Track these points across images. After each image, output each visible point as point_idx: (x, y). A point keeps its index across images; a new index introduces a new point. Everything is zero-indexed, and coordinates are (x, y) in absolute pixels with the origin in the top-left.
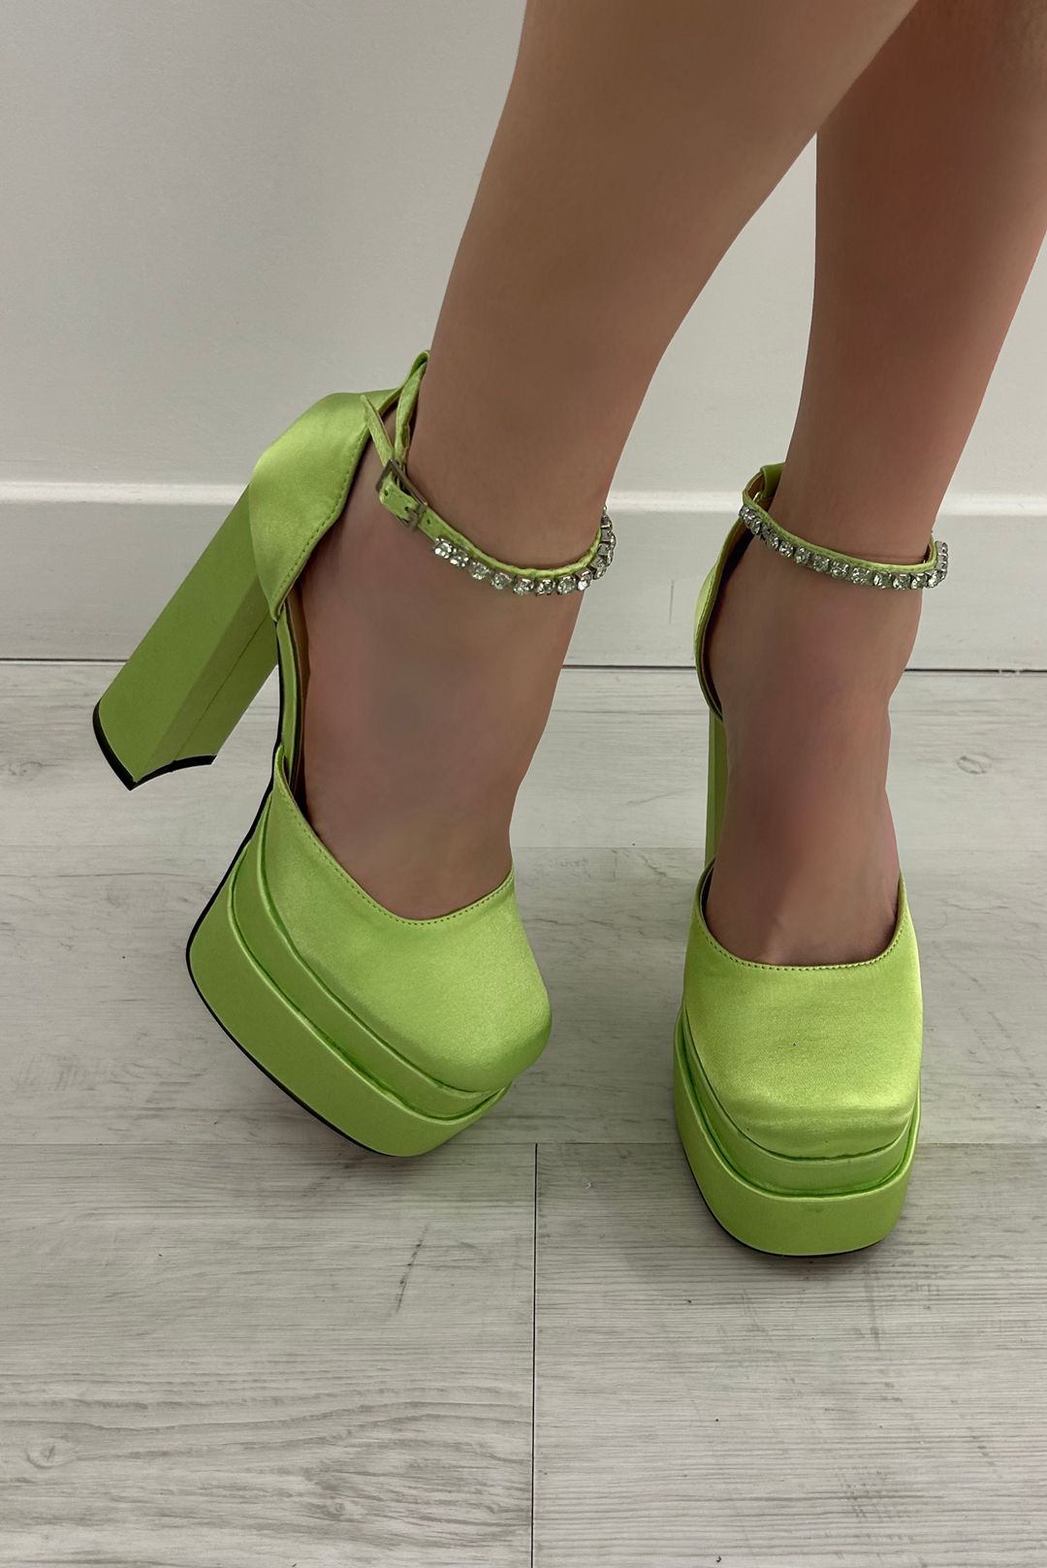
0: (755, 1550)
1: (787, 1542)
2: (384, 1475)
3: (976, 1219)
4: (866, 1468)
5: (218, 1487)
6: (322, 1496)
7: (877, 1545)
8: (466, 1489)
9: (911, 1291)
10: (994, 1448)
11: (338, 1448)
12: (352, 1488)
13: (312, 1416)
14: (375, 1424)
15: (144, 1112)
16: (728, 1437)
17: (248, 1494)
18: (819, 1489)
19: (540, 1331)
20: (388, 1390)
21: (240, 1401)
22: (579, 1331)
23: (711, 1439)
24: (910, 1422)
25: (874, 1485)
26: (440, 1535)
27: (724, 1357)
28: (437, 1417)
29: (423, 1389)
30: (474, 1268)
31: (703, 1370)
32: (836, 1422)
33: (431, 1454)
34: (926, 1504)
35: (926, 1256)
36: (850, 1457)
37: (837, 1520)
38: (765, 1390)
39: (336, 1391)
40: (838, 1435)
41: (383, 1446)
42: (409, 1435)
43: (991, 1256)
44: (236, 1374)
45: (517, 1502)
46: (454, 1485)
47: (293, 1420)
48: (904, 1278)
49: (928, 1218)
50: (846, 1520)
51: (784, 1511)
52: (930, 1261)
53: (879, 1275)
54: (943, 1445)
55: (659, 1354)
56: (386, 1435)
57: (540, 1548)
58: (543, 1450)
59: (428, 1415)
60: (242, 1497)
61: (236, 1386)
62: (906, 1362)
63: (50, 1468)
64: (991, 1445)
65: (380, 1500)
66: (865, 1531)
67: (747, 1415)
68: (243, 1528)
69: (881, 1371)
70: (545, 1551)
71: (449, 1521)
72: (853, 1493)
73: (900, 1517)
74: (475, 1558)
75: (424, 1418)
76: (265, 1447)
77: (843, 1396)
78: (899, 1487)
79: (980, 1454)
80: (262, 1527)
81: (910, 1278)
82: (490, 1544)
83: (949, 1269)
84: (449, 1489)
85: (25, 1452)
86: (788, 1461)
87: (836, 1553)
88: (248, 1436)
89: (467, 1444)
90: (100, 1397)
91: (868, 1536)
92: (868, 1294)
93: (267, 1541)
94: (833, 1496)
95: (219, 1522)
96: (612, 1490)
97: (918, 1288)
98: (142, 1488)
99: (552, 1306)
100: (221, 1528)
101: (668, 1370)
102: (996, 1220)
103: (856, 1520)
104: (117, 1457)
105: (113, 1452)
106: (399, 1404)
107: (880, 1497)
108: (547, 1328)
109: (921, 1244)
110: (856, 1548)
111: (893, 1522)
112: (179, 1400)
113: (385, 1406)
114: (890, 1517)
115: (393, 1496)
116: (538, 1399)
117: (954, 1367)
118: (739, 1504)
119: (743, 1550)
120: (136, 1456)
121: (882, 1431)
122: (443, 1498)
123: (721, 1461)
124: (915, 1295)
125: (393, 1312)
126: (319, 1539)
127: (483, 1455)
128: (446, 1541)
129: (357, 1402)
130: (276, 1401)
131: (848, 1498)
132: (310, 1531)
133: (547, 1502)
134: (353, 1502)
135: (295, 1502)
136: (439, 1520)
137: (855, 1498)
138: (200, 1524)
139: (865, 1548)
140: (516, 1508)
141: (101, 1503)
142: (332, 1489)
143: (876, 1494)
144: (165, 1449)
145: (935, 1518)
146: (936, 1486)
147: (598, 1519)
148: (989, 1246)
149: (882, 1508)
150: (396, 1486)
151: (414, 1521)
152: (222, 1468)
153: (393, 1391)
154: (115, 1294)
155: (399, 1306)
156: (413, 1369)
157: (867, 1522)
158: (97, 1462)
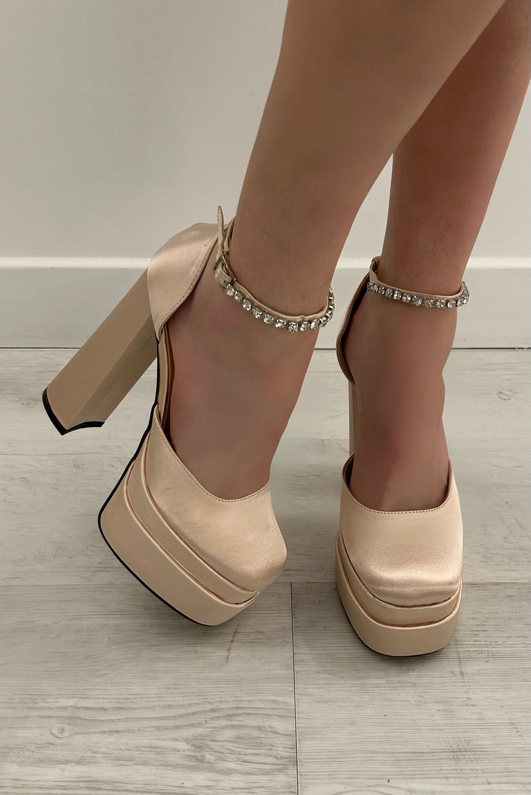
0: (406, 777)
1: (423, 773)
2: (223, 741)
3: (510, 619)
4: (459, 738)
5: (144, 747)
6: (195, 751)
7: (466, 774)
8: (264, 748)
9: (479, 653)
10: (522, 728)
11: (201, 729)
12: (208, 747)
13: (187, 714)
14: (218, 717)
15: (99, 569)
16: (391, 723)
17: (158, 750)
18: (436, 748)
19: (297, 673)
20: (224, 701)
21: (152, 707)
22: (316, 673)
23: (383, 725)
24: (480, 716)
25: (463, 746)
26: (252, 769)
27: (388, 685)
28: (248, 714)
29: (241, 701)
30: (263, 643)
31: (377, 691)
32: (444, 716)
33: (246, 732)
34: (488, 754)
35: (486, 637)
36: (451, 733)
37: (446, 762)
38: (408, 701)
39: (198, 702)
40: (445, 723)
41: (223, 728)
42: (235, 723)
43: (517, 637)
44: (150, 694)
45: (289, 754)
46: (258, 746)
47: (178, 716)
48: (475, 647)
49: (486, 619)
50: (451, 762)
51: (419, 758)
52: (487, 639)
53: (463, 646)
54: (497, 727)
55: (356, 684)
56: (224, 723)
57: (301, 775)
58: (301, 730)
59: (244, 713)
60: (156, 752)
61: (150, 700)
62: (477, 687)
63: (63, 738)
64: (520, 727)
65: (222, 753)
66: (459, 767)
67: (399, 713)
68: (157, 766)
69: (465, 692)
70: (305, 777)
71: (256, 763)
72: (453, 750)
73: (476, 761)
74: (270, 780)
75: (242, 714)
76: (166, 728)
77: (446, 704)
78: (476, 747)
79: (515, 731)
80: (166, 765)
81: (479, 647)
82: (277, 773)
83: (497, 643)
84: (255, 748)
85: (50, 730)
86: (421, 735)
87: (446, 778)
88: (156, 723)
89: (264, 727)
90: (85, 705)
91: (461, 770)
92: (458, 655)
93: (169, 772)
94: (443, 751)
95: (145, 763)
96: (336, 748)
97: (482, 652)
98: (107, 747)
99: (302, 661)
100: (146, 765)
101: (360, 691)
102: (520, 619)
103: (455, 762)
104: (94, 733)
105: (93, 730)
106: (229, 708)
107: (467, 752)
108: (300, 671)
109: (483, 631)
110: (456, 775)
111: (473, 763)
112: (123, 706)
113: (223, 709)
114: (471, 761)
115: (229, 751)
116: (298, 706)
117: (501, 690)
118: (397, 755)
119: (401, 776)
120: (104, 732)
121: (466, 720)
122: (253, 752)
123: (388, 734)
124: (481, 655)
125: (225, 664)
126: (194, 771)
127: (272, 732)
128: (255, 772)
129: (208, 707)
130: (170, 707)
131: (451, 752)
132: (189, 767)
133: (304, 754)
134: (210, 754)
135: (181, 754)
136: (252, 763)
137: (454, 752)
138: (136, 764)
139: (459, 775)
140: (288, 757)
141: (88, 754)
142: (199, 748)
143: (464, 750)
144: (117, 730)
145: (494, 761)
146: (494, 746)
147: (329, 762)
148: (517, 632)
149: (467, 757)
150: (230, 747)
151: (239, 763)
152: (146, 738)
153: (226, 701)
154: (89, 656)
155: (227, 661)
156: (236, 691)
157: (461, 763)
158: (85, 735)
